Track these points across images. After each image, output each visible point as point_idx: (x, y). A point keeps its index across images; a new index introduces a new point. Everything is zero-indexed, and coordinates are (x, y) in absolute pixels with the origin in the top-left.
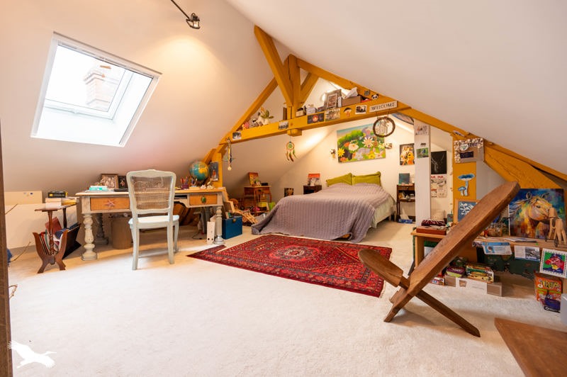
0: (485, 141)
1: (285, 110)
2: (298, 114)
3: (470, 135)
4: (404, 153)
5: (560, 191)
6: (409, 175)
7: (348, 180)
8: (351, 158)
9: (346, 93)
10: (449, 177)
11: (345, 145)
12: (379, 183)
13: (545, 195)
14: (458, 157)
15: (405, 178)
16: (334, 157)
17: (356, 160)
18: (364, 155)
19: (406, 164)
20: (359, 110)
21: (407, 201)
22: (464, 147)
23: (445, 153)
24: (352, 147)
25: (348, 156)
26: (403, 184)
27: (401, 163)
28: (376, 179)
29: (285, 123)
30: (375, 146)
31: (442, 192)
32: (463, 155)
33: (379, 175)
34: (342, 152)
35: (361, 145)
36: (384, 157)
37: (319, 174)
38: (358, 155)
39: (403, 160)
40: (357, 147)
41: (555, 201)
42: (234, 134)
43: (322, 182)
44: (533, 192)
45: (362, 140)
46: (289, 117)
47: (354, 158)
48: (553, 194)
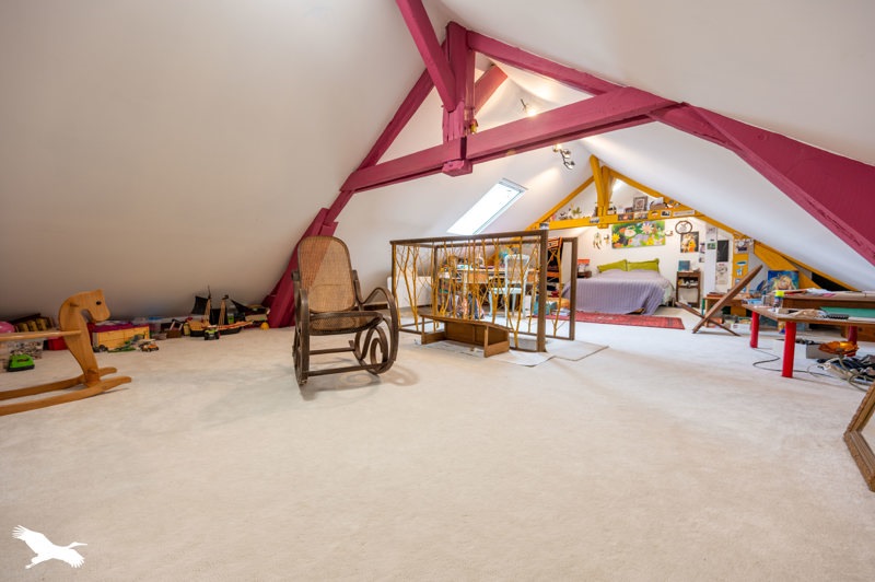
0: (755, 241)
1: (597, 210)
2: (609, 212)
3: (745, 237)
4: (685, 240)
5: (797, 272)
6: (689, 262)
7: (624, 266)
8: (626, 244)
9: (652, 199)
10: (729, 265)
11: (621, 231)
12: (657, 270)
13: (788, 274)
14: (737, 250)
15: (685, 265)
16: (607, 243)
17: (632, 246)
18: (642, 242)
19: (686, 251)
20: (664, 214)
21: (687, 287)
22: (741, 244)
23: (727, 242)
24: (628, 233)
25: (623, 241)
26: (683, 271)
27: (682, 251)
28: (654, 265)
29: (596, 219)
30: (655, 232)
31: (722, 279)
32: (740, 249)
33: (657, 261)
34: (617, 237)
35: (638, 231)
36: (664, 244)
37: (588, 260)
38: (635, 241)
39: (684, 247)
40: (634, 233)
41: (794, 278)
42: (541, 225)
43: (592, 268)
44: (782, 272)
45: (640, 227)
46: (600, 213)
47: (630, 244)
48: (793, 274)
